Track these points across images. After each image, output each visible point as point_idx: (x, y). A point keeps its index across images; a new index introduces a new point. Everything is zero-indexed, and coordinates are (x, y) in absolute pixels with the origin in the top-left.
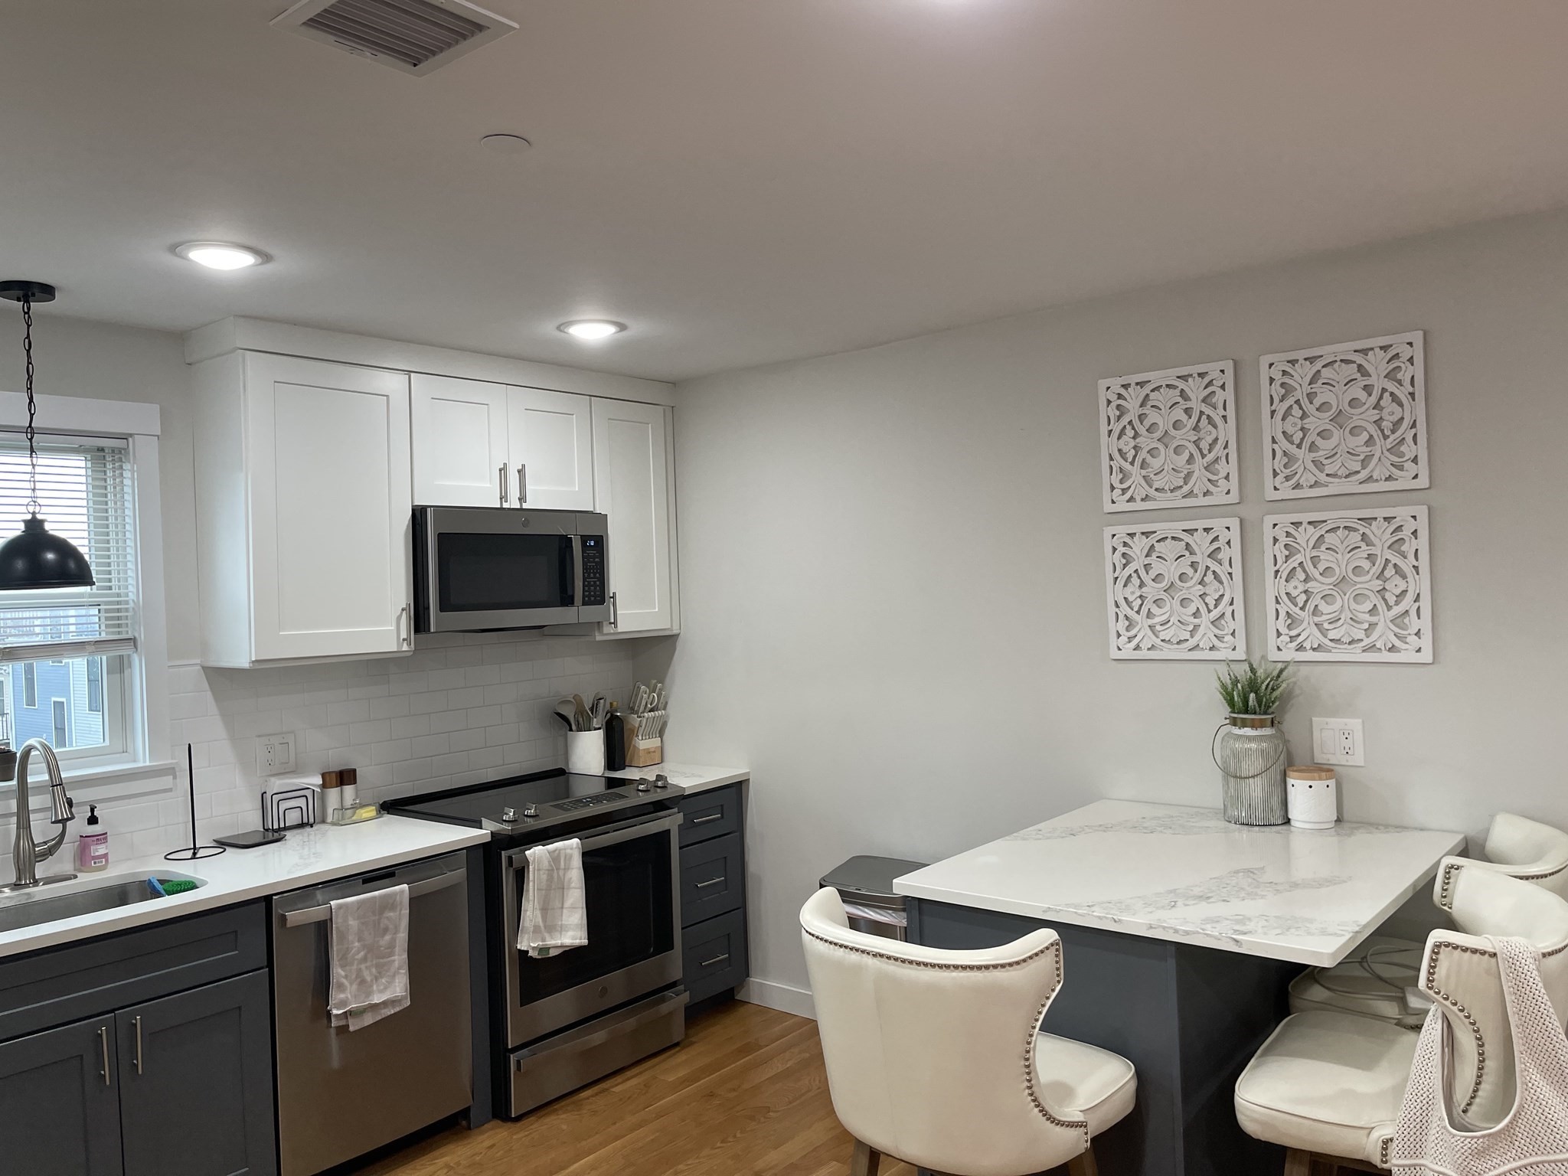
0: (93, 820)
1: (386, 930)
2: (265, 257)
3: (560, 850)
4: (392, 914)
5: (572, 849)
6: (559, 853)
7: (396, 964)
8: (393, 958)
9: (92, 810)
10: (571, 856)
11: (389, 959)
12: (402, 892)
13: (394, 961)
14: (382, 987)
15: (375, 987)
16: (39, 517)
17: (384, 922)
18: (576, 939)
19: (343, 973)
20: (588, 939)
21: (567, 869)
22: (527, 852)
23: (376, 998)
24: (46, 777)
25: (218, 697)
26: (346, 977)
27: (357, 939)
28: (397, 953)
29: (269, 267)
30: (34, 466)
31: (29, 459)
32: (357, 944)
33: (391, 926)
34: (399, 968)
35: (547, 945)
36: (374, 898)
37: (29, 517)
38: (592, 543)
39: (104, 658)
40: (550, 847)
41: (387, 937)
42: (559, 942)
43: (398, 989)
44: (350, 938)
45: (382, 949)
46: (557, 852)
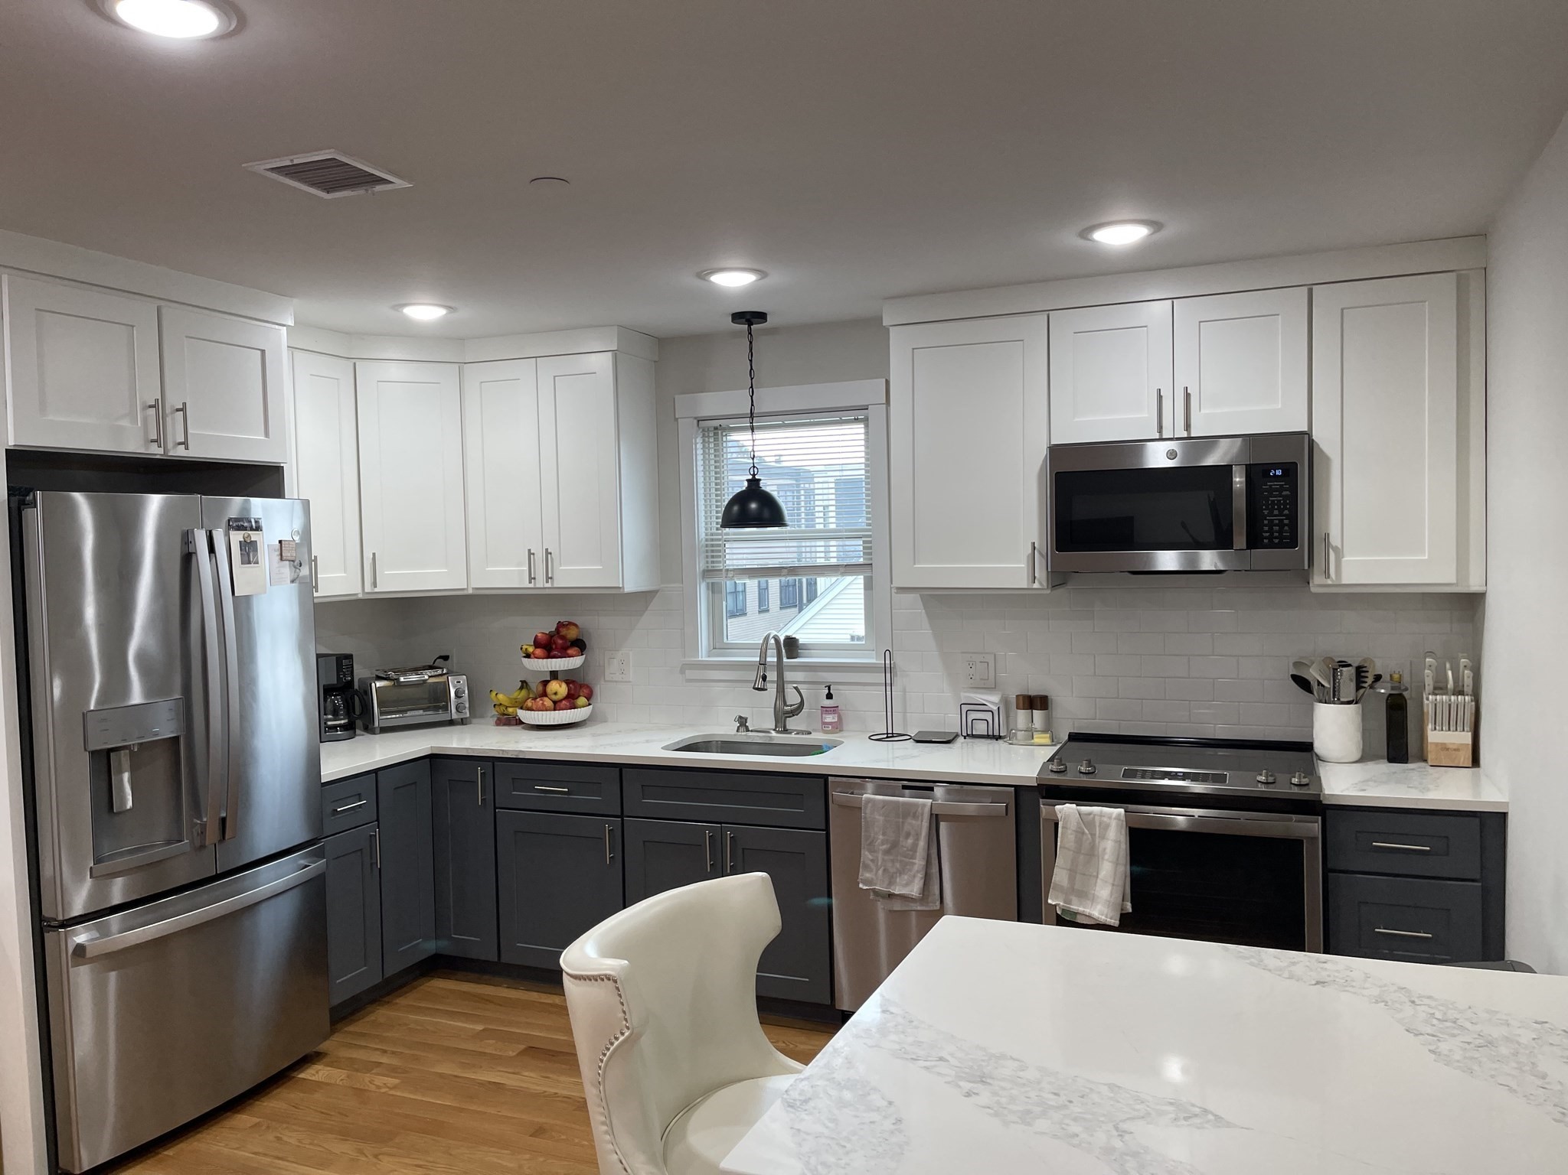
0: (829, 696)
1: (908, 835)
2: (762, 274)
3: (1095, 815)
4: (914, 822)
5: (1110, 818)
6: (1094, 818)
7: (916, 868)
8: (914, 861)
9: (829, 689)
10: (1108, 826)
11: (911, 860)
12: (924, 805)
13: (915, 864)
14: (904, 882)
15: (898, 880)
16: (757, 477)
17: (907, 827)
18: (1102, 915)
19: (870, 857)
20: (1120, 921)
21: (1103, 837)
22: (1057, 807)
23: (897, 888)
24: (758, 659)
25: (930, 616)
26: (872, 861)
27: (881, 833)
28: (917, 858)
29: (767, 281)
30: (753, 440)
31: (751, 436)
32: (881, 837)
33: (913, 832)
34: (918, 872)
35: (1070, 908)
36: (898, 802)
37: (750, 477)
38: (1279, 472)
39: (804, 580)
40: (1084, 809)
41: (910, 841)
42: (1087, 911)
43: (915, 890)
44: (876, 829)
45: (905, 849)
46: (1092, 816)
